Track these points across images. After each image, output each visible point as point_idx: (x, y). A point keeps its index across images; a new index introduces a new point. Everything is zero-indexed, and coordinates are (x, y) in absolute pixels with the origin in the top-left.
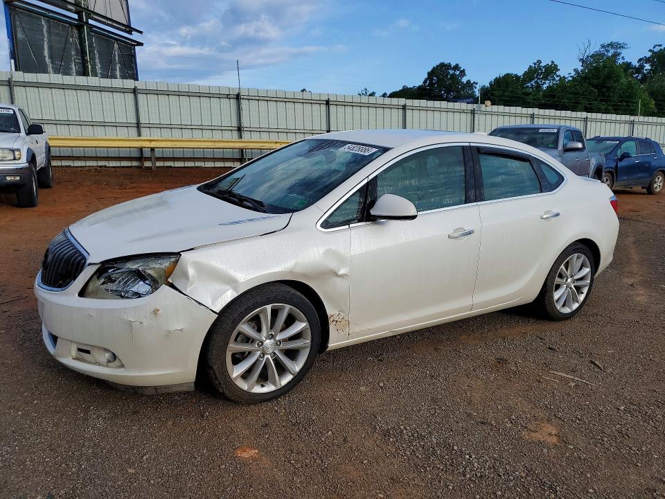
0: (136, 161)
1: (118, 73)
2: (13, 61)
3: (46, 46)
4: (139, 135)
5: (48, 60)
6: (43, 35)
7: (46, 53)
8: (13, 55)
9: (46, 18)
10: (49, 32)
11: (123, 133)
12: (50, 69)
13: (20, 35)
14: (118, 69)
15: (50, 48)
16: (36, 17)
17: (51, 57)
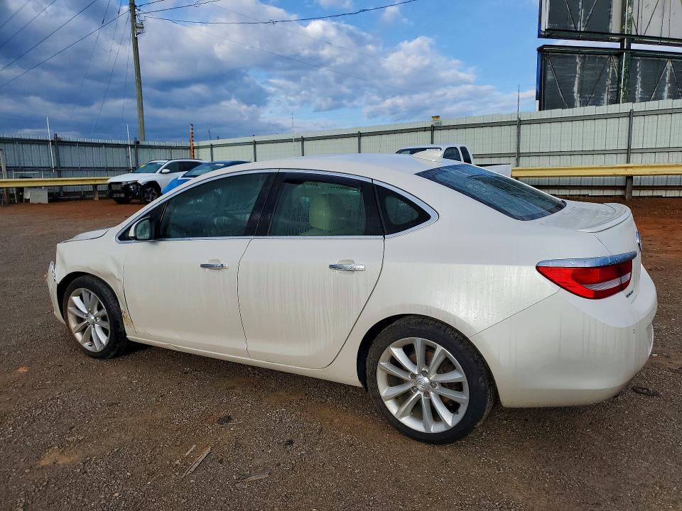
0: (621, 190)
1: (666, 94)
2: (538, 101)
3: (576, 83)
4: (628, 161)
5: (576, 95)
6: (576, 72)
7: (576, 89)
8: (539, 97)
9: (581, 55)
10: (582, 68)
11: (612, 160)
12: (577, 103)
13: (550, 77)
14: (666, 89)
15: (581, 83)
16: (571, 56)
17: (580, 91)
